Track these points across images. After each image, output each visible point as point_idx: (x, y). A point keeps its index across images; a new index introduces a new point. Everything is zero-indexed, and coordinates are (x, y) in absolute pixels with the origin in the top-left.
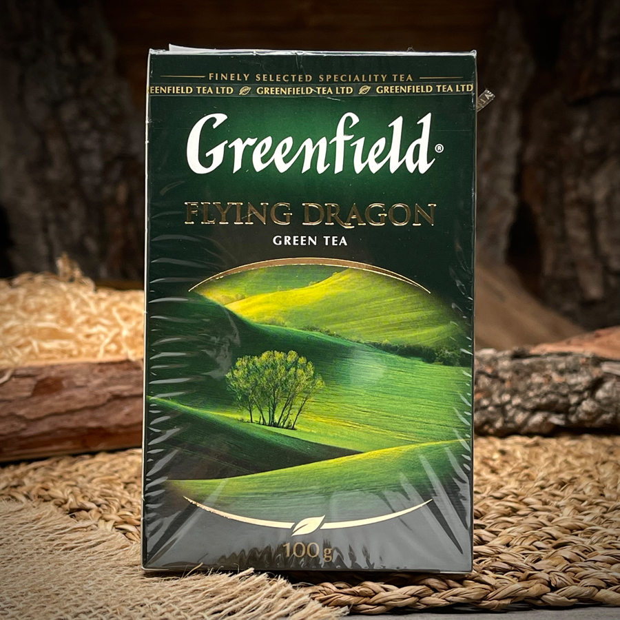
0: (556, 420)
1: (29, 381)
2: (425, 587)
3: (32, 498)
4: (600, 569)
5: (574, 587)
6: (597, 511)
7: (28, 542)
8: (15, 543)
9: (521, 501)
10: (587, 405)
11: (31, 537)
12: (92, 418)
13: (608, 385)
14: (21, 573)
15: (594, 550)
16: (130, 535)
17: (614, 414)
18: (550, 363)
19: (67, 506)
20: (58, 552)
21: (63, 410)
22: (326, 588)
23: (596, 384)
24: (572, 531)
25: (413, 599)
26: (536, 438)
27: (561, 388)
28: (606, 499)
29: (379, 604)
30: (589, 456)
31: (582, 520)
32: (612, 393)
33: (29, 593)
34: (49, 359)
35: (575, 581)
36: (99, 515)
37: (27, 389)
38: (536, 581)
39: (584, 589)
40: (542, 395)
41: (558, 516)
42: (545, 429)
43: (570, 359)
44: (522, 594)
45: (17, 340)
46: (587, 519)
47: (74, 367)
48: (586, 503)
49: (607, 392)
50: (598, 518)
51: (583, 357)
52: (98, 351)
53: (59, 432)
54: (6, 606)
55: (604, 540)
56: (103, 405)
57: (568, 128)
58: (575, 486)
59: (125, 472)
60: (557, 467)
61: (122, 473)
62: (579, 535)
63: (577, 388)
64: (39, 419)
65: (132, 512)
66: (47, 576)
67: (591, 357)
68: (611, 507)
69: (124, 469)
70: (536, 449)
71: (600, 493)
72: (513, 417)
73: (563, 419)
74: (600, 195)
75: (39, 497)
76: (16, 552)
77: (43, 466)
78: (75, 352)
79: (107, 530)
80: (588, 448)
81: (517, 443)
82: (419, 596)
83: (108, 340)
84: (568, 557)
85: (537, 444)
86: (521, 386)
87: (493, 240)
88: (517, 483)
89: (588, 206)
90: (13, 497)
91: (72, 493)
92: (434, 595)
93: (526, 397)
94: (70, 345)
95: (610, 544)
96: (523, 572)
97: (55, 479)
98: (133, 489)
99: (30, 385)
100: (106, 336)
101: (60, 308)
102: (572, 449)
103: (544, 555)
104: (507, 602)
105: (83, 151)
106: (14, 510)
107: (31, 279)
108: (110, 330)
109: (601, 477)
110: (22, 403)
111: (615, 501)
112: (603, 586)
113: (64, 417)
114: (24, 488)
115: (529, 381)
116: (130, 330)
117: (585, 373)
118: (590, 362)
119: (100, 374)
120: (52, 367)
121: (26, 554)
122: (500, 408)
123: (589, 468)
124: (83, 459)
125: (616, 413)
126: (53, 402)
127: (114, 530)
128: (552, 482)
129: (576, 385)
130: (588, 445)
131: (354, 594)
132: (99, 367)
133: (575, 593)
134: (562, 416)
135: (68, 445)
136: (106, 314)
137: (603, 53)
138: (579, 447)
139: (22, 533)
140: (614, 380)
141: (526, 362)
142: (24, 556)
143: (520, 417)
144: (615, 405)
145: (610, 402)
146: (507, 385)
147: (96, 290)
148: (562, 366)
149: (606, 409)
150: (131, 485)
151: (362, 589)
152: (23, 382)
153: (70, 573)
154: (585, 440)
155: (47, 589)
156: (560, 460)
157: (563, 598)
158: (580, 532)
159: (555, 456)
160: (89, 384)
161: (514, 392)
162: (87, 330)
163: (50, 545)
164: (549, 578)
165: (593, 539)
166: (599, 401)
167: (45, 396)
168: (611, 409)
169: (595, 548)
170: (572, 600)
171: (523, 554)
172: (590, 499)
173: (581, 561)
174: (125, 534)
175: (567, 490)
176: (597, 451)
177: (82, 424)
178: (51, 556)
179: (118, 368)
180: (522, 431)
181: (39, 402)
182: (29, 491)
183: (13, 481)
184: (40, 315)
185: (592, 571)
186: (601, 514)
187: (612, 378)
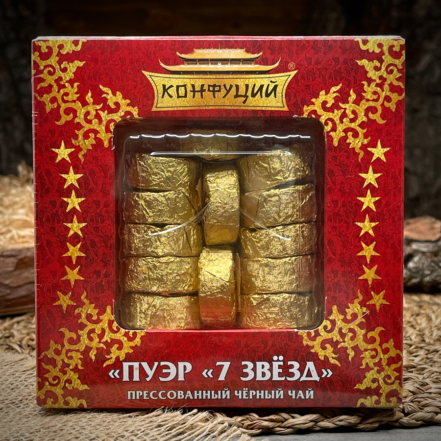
1: (13, 260)
2: (319, 415)
3: (24, 347)
4: (436, 400)
5: (420, 413)
6: (422, 353)
8: (23, 388)
13: (416, 259)
15: (428, 384)
17: (420, 279)
22: (251, 417)
23: (409, 257)
25: (312, 424)
28: (426, 344)
29: (288, 427)
31: (413, 360)
32: (419, 264)
37: (11, 265)
39: (427, 414)
46: (417, 360)
48: (413, 347)
49: (415, 263)
50: (425, 359)
55: (432, 376)
62: (414, 372)
64: (19, 287)
68: (431, 350)
71: (422, 339)
75: (29, 346)
76: (24, 394)
77: (23, 320)
82: (316, 421)
84: (411, 390)
90: (10, 346)
92: (325, 420)
95: (436, 378)
99: (13, 263)
104: (376, 425)
106: (16, 360)
109: (420, 327)
110: (8, 275)
111: (433, 345)
112: (440, 412)
120: (28, 250)
121: (32, 396)
125: (422, 278)
126: (29, 274)
131: (272, 421)
133: (421, 417)
139: (26, 379)
140: (420, 255)
142: (30, 397)
144: (421, 273)
145: (418, 271)
149: (415, 275)
151: (276, 417)
152: (7, 260)
157: (413, 421)
158: (413, 369)
164: (403, 407)
165: (425, 375)
166: (410, 270)
167: (24, 270)
168: (418, 275)
169: (428, 383)
170: (419, 422)
172: (417, 344)
173: (421, 393)
181: (19, 275)
182: (21, 341)
183: (6, 333)
184: (13, 210)
185: (430, 400)
186: (426, 356)
187: (419, 253)
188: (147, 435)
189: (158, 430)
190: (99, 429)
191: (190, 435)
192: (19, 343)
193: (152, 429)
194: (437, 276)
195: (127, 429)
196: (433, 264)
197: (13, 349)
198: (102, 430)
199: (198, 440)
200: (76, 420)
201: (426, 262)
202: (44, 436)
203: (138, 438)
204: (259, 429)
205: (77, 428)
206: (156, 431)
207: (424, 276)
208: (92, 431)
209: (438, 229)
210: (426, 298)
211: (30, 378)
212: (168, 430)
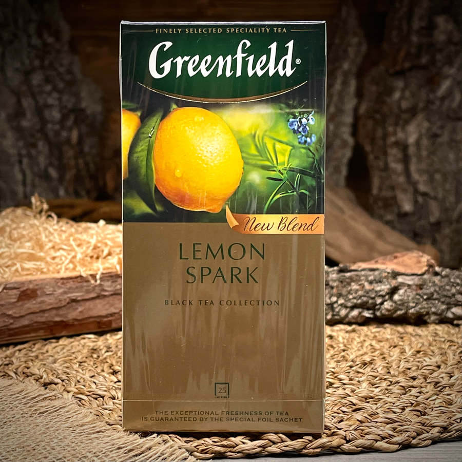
0: (367, 314)
1: (15, 291)
2: (267, 441)
3: (20, 375)
4: (379, 428)
5: (361, 440)
6: (384, 384)
7: (16, 409)
8: (8, 410)
9: (335, 377)
10: (387, 305)
11: (18, 405)
12: (57, 315)
13: (401, 292)
14: (12, 433)
15: (378, 414)
16: (83, 402)
17: (405, 310)
18: (363, 276)
19: (42, 380)
20: (35, 416)
21: (38, 311)
22: (206, 442)
23: (394, 291)
24: (366, 399)
25: (260, 449)
26: (354, 326)
27: (370, 293)
28: (391, 375)
29: (239, 452)
30: (387, 340)
31: (373, 391)
32: (404, 297)
33: (17, 449)
34: (27, 275)
35: (362, 436)
36: (64, 388)
37: (14, 297)
38: (337, 437)
39: (367, 442)
40: (358, 297)
41: (358, 388)
42: (359, 320)
43: (377, 273)
44: (328, 445)
45: (6, 263)
46: (376, 391)
47: (45, 282)
48: (378, 378)
49: (400, 296)
50: (384, 390)
51: (385, 272)
52: (61, 269)
53: (35, 324)
54: (3, 458)
55: (386, 405)
56: (64, 306)
57: (390, 91)
58: (372, 366)
59: (79, 353)
60: (365, 350)
61: (76, 354)
62: (370, 402)
63: (381, 293)
64: (22, 317)
65: (84, 386)
66: (28, 436)
67: (391, 272)
68: (394, 381)
69: (79, 351)
70: (353, 335)
71: (388, 371)
72: (338, 312)
73: (371, 314)
74: (412, 140)
75: (24, 373)
76: (9, 417)
77: (25, 348)
78: (45, 270)
79: (68, 398)
80: (388, 333)
81: (341, 330)
82: (264, 447)
83: (67, 261)
84: (360, 419)
85: (354, 331)
86: (344, 292)
87: (337, 170)
88: (335, 363)
89: (403, 147)
90: (7, 373)
91: (45, 371)
92: (273, 446)
93: (347, 299)
94: (42, 265)
95: (388, 409)
96: (330, 430)
97: (33, 359)
98: (85, 366)
99: (15, 294)
100: (66, 258)
101: (34, 238)
102: (377, 334)
103: (345, 417)
104: (319, 450)
105: (48, 106)
106: (6, 385)
107: (13, 211)
108: (69, 254)
109: (390, 359)
110: (10, 306)
111: (397, 377)
112: (379, 439)
113: (39, 314)
114: (13, 366)
115: (349, 288)
116: (82, 253)
117: (386, 283)
118: (390, 275)
119: (63, 286)
120: (30, 282)
121: (15, 418)
122: (330, 306)
123: (385, 351)
124: (52, 342)
125: (407, 310)
126: (31, 305)
127: (73, 398)
128: (358, 363)
129: (380, 291)
130: (388, 332)
131: (223, 446)
132: (62, 281)
133: (362, 444)
134: (371, 312)
135: (41, 333)
136: (66, 242)
137: (414, 39)
138: (381, 333)
139: (12, 402)
140: (406, 288)
141: (348, 274)
142: (14, 419)
143: (343, 312)
144: (406, 304)
145: (403, 303)
146: (335, 291)
147: (58, 222)
148: (371, 278)
149: (400, 307)
150: (83, 364)
151: (228, 443)
152: (11, 292)
153: (42, 433)
154: (385, 328)
155: (28, 446)
156: (367, 344)
157: (354, 447)
158: (371, 400)
159: (365, 341)
160: (55, 293)
161: (339, 296)
162: (53, 253)
163: (30, 410)
164: (346, 434)
165: (378, 405)
166: (395, 302)
167: (26, 302)
168: (403, 307)
169: (378, 412)
170: (359, 449)
171: (333, 416)
172: (381, 376)
173: (368, 422)
174: (80, 401)
175: (367, 369)
176: (393, 337)
177: (50, 319)
178: (31, 419)
179: (73, 281)
180: (344, 322)
181: (22, 305)
182: (17, 369)
183: (5, 361)
184: (21, 243)
185: (374, 429)
186: (386, 387)
187: (405, 286)
188: (106, 456)
189: (118, 452)
190: (67, 449)
191: (144, 457)
192: (15, 371)
193: (112, 451)
194: (420, 309)
195: (91, 451)
196: (418, 297)
197: (9, 376)
198: (69, 451)
199: (151, 461)
200: (48, 441)
201: (411, 294)
202: (18, 455)
203: (99, 459)
204: (212, 454)
205: (48, 448)
206: (115, 453)
207: (408, 308)
208: (60, 452)
209: (424, 262)
210: (410, 329)
211: (15, 401)
212: (126, 453)
